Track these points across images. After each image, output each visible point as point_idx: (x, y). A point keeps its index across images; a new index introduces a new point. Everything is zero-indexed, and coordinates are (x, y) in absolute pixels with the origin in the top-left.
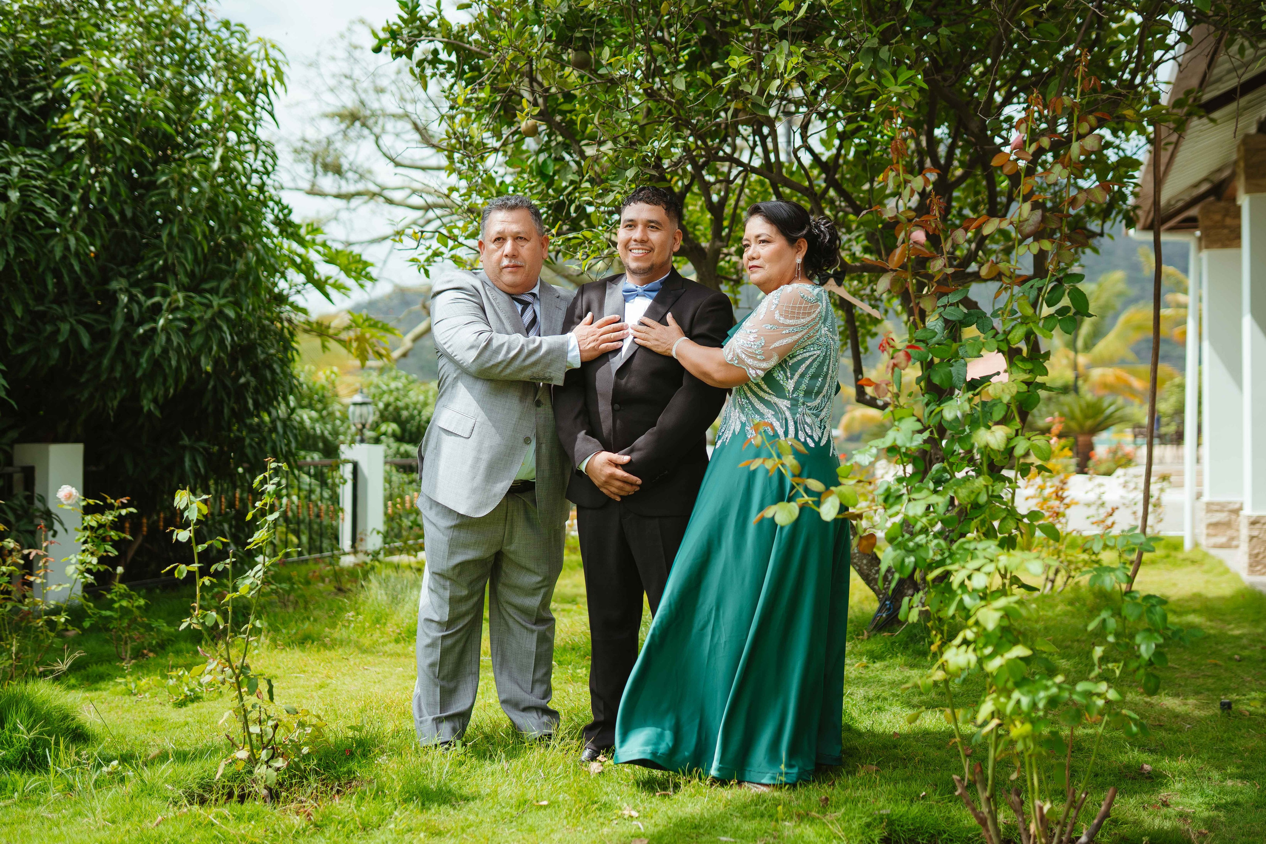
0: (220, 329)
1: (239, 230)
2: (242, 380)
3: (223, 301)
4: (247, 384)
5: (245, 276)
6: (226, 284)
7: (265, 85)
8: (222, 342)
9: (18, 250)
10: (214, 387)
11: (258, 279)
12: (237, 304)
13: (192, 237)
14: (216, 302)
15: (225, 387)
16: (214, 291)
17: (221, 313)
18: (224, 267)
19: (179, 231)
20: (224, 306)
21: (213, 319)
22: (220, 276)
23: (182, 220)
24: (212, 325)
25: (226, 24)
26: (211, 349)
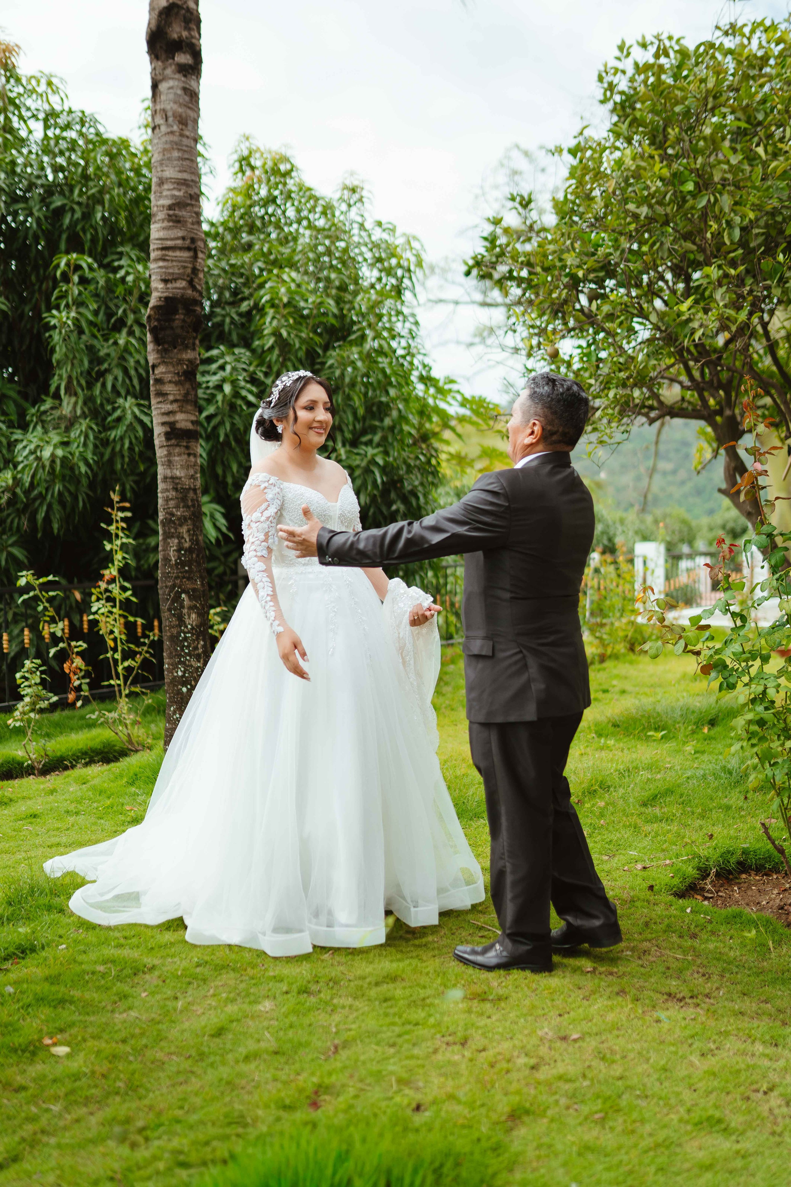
0: (373, 472)
1: (387, 393)
2: (394, 507)
3: (376, 451)
4: (397, 511)
5: (392, 429)
6: (377, 438)
7: (409, 270)
8: (375, 481)
9: (233, 424)
10: (374, 513)
11: (401, 430)
12: (386, 453)
13: (352, 403)
14: (370, 451)
15: (381, 513)
16: (369, 443)
17: (373, 462)
18: (377, 423)
19: (343, 400)
20: (375, 455)
21: (368, 466)
22: (373, 430)
23: (344, 392)
24: (367, 471)
25: (379, 224)
26: (366, 489)
